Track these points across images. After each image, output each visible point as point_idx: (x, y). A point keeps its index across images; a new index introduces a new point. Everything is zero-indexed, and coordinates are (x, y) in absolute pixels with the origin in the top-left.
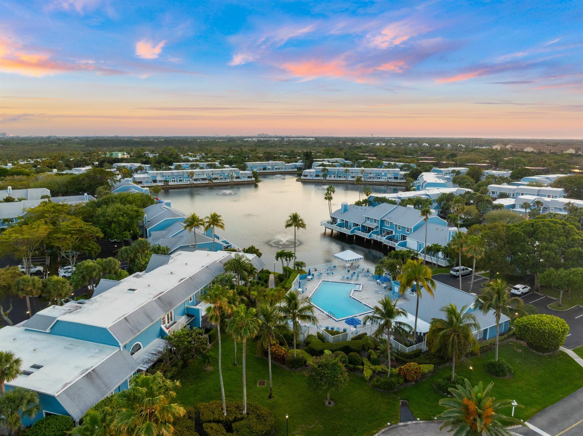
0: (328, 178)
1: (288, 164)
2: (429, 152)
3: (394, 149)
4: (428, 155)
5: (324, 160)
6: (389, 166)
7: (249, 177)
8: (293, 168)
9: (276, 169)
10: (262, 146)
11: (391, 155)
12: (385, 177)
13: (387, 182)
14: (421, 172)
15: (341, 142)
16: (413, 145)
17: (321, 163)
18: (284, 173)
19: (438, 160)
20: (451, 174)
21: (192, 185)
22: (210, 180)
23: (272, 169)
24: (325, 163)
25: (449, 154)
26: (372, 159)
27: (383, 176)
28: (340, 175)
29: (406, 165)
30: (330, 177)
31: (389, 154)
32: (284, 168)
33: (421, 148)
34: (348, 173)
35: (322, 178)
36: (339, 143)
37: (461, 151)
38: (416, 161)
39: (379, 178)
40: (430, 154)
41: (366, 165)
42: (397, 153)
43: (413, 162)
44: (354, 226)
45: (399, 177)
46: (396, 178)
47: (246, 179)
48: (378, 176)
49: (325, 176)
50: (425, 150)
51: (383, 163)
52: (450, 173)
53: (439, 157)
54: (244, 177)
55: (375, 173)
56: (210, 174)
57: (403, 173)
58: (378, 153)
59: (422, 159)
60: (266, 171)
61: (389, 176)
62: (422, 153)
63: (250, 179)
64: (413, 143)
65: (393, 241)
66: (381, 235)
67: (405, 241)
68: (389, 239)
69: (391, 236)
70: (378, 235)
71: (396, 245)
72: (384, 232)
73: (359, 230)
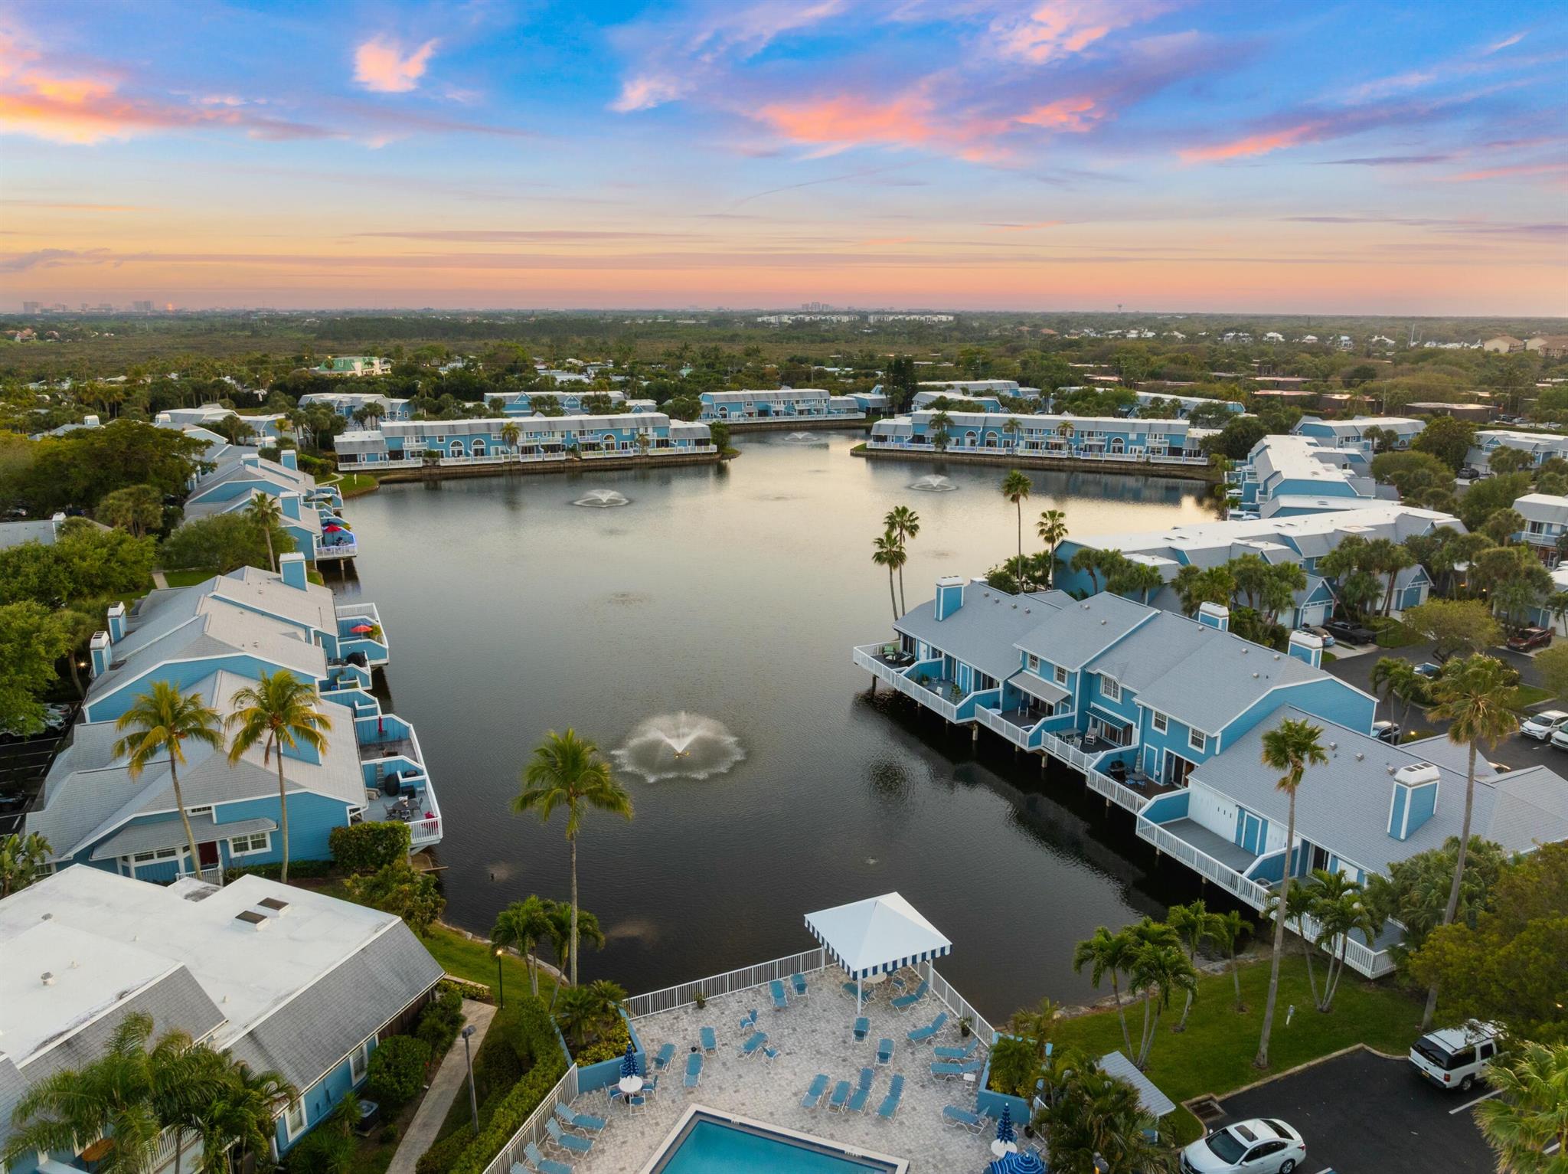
0: (950, 448)
1: (839, 398)
2: (1288, 362)
3: (1178, 351)
4: (1284, 370)
5: (949, 387)
6: (1155, 410)
7: (699, 442)
8: (854, 411)
9: (801, 412)
10: (798, 338)
11: (1165, 370)
12: (1137, 447)
13: (1143, 464)
14: (1261, 434)
15: (1025, 329)
16: (1236, 337)
17: (937, 394)
18: (822, 428)
19: (1316, 388)
20: (1363, 442)
21: (514, 468)
22: (573, 450)
23: (789, 414)
24: (950, 395)
25: (1350, 369)
26: (1106, 383)
27: (1133, 442)
28: (992, 438)
29: (1210, 405)
30: (957, 443)
31: (1161, 367)
32: (826, 410)
33: (1262, 347)
34: (1016, 432)
35: (931, 448)
36: (1020, 331)
37: (1384, 357)
38: (1244, 394)
39: (1120, 450)
40: (1288, 368)
41: (1078, 407)
42: (1186, 363)
43: (1234, 396)
44: (977, 689)
45: (1186, 447)
46: (1175, 451)
47: (692, 449)
48: (1117, 442)
49: (942, 440)
50: (1274, 353)
51: (1137, 397)
52: (1358, 438)
53: (1323, 377)
54: (682, 442)
55: (1106, 434)
56: (575, 432)
57: (1199, 433)
58: (1123, 365)
59: (1264, 385)
60: (768, 419)
61: (1152, 442)
62: (1264, 363)
63: (702, 450)
64: (1238, 331)
65: (1131, 787)
66: (1082, 736)
67: (1182, 791)
68: (1113, 765)
69: (1120, 754)
70: (1068, 739)
71: (1140, 806)
72: (1095, 725)
73: (996, 705)
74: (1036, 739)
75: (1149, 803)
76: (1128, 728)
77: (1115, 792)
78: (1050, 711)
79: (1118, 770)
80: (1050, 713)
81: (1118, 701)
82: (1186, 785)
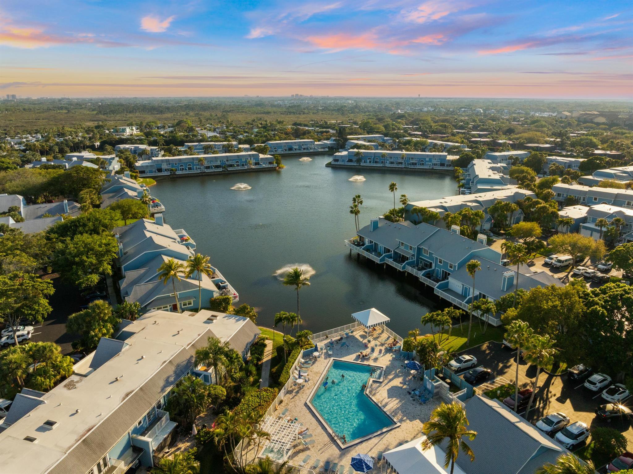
0: (362, 164)
1: (318, 143)
5: (359, 138)
7: (270, 163)
8: (324, 148)
9: (304, 149)
12: (429, 163)
13: (431, 169)
14: (472, 159)
17: (355, 142)
18: (313, 154)
20: (508, 161)
21: (203, 174)
22: (224, 167)
23: (300, 150)
24: (360, 142)
27: (427, 161)
28: (377, 160)
29: (454, 146)
30: (365, 162)
32: (313, 148)
34: (386, 158)
35: (355, 164)
39: (423, 164)
40: (483, 127)
44: (385, 253)
45: (446, 163)
46: (442, 165)
47: (268, 166)
48: (422, 161)
49: (359, 161)
51: (428, 142)
52: (506, 160)
54: (264, 163)
55: (418, 159)
56: (225, 160)
57: (451, 158)
60: (292, 152)
61: (434, 162)
62: (474, 125)
63: (272, 166)
65: (432, 280)
66: (417, 266)
67: (446, 281)
68: (427, 274)
69: (429, 271)
70: (414, 267)
71: (435, 285)
72: (421, 263)
73: (391, 258)
74: (404, 267)
75: (438, 284)
76: (431, 263)
77: (428, 282)
78: (407, 259)
79: (428, 275)
80: (407, 260)
81: (428, 256)
82: (448, 279)
